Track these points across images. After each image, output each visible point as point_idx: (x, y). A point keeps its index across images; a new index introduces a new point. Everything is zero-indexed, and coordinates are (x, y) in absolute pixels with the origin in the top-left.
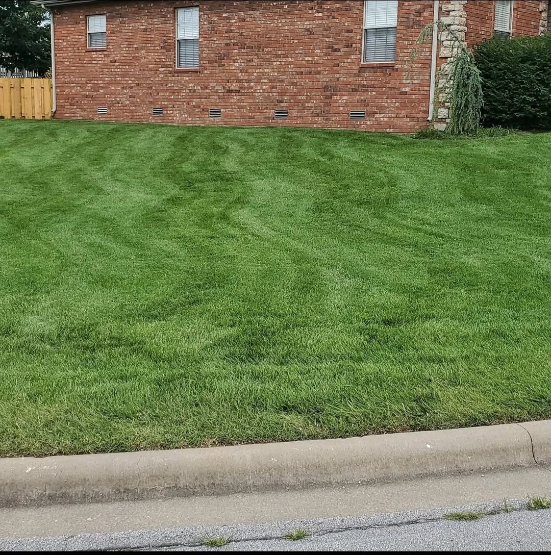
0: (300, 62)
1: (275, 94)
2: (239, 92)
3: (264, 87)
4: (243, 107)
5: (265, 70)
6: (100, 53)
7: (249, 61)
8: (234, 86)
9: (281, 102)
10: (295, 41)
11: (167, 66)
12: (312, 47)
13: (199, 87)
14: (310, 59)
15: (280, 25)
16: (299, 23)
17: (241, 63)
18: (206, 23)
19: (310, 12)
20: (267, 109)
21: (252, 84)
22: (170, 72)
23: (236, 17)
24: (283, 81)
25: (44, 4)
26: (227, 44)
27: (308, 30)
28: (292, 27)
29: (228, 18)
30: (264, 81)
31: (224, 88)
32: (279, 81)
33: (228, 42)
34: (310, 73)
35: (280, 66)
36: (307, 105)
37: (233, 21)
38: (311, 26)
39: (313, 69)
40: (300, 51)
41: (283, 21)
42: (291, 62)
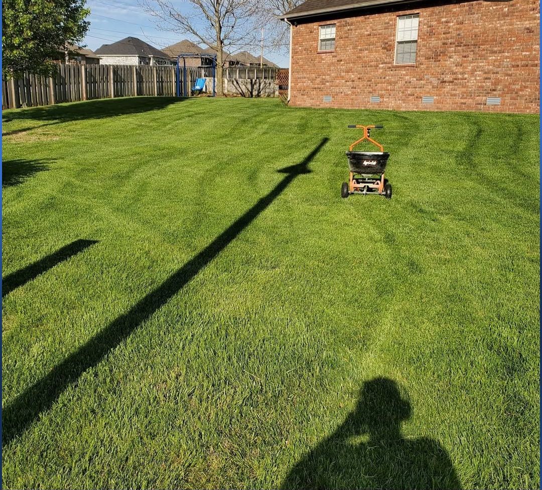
0: (517, 57)
1: (488, 84)
2: (452, 82)
3: (478, 78)
4: (455, 95)
5: (480, 64)
6: (329, 54)
7: (465, 57)
8: (448, 78)
9: (494, 90)
10: (513, 39)
11: (386, 63)
12: (530, 43)
13: (415, 79)
14: (527, 53)
15: (498, 25)
16: (518, 23)
17: (456, 58)
18: (425, 27)
19: (531, 13)
20: (479, 96)
21: (466, 76)
22: (389, 68)
23: (455, 21)
24: (497, 73)
25: (287, 19)
26: (444, 44)
27: (528, 29)
28: (511, 27)
29: (447, 22)
30: (478, 73)
31: (439, 79)
32: (494, 73)
33: (445, 41)
34: (527, 66)
35: (495, 61)
36: (521, 93)
37: (451, 24)
38: (531, 25)
39: (530, 62)
40: (517, 47)
41: (502, 22)
42: (507, 57)
